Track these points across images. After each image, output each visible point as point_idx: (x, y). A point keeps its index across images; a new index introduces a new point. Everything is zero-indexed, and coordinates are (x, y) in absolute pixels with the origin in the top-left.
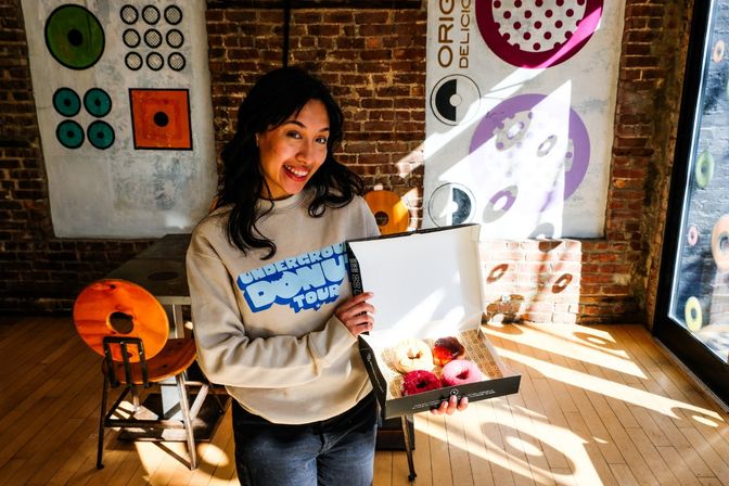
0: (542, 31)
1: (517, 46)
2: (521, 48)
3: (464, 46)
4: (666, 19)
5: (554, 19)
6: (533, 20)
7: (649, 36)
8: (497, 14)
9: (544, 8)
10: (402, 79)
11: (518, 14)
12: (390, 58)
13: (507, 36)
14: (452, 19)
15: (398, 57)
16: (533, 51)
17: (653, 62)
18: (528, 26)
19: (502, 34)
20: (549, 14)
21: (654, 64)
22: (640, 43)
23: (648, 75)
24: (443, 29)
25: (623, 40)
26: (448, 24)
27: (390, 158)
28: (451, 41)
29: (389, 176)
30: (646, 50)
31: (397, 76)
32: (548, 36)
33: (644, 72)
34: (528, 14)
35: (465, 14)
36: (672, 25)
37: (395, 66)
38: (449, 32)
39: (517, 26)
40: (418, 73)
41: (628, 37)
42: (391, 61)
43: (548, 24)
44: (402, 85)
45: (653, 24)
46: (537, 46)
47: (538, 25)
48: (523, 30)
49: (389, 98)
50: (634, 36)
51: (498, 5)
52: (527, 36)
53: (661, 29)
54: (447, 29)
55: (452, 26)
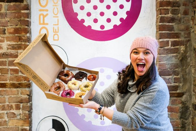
0: (105, 18)
1: (90, 27)
2: (93, 28)
3: (56, 27)
4: (182, 8)
5: (112, 10)
6: (99, 11)
7: (172, 20)
8: (76, 8)
9: (105, 4)
10: (13, 47)
11: (89, 7)
12: (5, 34)
13: (83, 21)
14: (47, 10)
15: (10, 33)
16: (100, 30)
17: (177, 36)
18: (95, 14)
19: (80, 20)
20: (108, 7)
21: (178, 37)
22: (167, 24)
23: (174, 44)
24: (42, 17)
25: (157, 22)
26: (45, 13)
27: (7, 100)
28: (47, 24)
29: (5, 112)
30: (171, 28)
31: (9, 45)
32: (109, 20)
33: (172, 42)
34: (95, 8)
35: (55, 7)
36: (186, 13)
37: (8, 39)
38: (46, 19)
39: (89, 14)
40: (23, 43)
41: (159, 20)
42: (5, 36)
43: (109, 14)
44: (13, 52)
45: (174, 12)
46: (102, 27)
47: (102, 14)
48: (93, 17)
49: (4, 60)
50: (162, 20)
51: (76, 1)
52: (96, 21)
53: (179, 15)
54: (44, 17)
55: (47, 15)
